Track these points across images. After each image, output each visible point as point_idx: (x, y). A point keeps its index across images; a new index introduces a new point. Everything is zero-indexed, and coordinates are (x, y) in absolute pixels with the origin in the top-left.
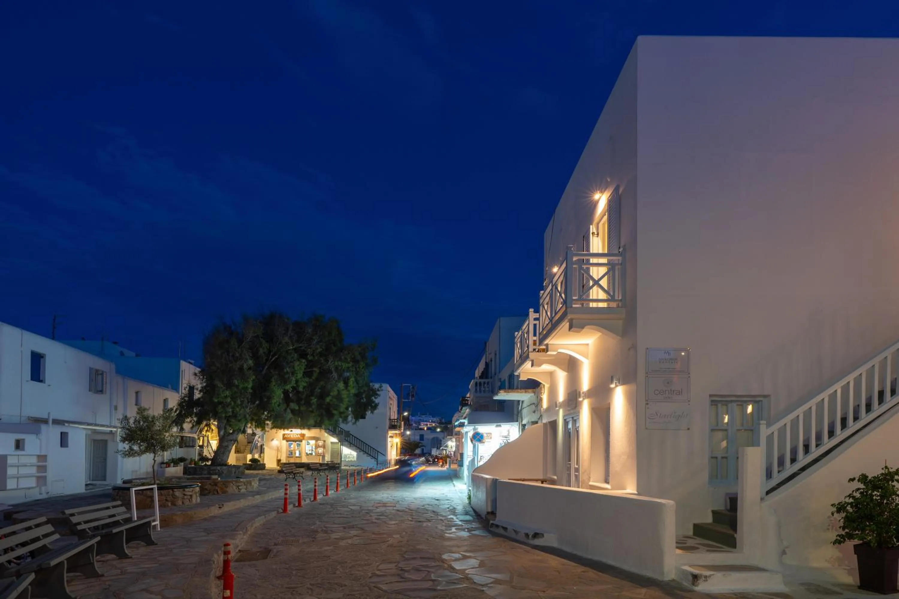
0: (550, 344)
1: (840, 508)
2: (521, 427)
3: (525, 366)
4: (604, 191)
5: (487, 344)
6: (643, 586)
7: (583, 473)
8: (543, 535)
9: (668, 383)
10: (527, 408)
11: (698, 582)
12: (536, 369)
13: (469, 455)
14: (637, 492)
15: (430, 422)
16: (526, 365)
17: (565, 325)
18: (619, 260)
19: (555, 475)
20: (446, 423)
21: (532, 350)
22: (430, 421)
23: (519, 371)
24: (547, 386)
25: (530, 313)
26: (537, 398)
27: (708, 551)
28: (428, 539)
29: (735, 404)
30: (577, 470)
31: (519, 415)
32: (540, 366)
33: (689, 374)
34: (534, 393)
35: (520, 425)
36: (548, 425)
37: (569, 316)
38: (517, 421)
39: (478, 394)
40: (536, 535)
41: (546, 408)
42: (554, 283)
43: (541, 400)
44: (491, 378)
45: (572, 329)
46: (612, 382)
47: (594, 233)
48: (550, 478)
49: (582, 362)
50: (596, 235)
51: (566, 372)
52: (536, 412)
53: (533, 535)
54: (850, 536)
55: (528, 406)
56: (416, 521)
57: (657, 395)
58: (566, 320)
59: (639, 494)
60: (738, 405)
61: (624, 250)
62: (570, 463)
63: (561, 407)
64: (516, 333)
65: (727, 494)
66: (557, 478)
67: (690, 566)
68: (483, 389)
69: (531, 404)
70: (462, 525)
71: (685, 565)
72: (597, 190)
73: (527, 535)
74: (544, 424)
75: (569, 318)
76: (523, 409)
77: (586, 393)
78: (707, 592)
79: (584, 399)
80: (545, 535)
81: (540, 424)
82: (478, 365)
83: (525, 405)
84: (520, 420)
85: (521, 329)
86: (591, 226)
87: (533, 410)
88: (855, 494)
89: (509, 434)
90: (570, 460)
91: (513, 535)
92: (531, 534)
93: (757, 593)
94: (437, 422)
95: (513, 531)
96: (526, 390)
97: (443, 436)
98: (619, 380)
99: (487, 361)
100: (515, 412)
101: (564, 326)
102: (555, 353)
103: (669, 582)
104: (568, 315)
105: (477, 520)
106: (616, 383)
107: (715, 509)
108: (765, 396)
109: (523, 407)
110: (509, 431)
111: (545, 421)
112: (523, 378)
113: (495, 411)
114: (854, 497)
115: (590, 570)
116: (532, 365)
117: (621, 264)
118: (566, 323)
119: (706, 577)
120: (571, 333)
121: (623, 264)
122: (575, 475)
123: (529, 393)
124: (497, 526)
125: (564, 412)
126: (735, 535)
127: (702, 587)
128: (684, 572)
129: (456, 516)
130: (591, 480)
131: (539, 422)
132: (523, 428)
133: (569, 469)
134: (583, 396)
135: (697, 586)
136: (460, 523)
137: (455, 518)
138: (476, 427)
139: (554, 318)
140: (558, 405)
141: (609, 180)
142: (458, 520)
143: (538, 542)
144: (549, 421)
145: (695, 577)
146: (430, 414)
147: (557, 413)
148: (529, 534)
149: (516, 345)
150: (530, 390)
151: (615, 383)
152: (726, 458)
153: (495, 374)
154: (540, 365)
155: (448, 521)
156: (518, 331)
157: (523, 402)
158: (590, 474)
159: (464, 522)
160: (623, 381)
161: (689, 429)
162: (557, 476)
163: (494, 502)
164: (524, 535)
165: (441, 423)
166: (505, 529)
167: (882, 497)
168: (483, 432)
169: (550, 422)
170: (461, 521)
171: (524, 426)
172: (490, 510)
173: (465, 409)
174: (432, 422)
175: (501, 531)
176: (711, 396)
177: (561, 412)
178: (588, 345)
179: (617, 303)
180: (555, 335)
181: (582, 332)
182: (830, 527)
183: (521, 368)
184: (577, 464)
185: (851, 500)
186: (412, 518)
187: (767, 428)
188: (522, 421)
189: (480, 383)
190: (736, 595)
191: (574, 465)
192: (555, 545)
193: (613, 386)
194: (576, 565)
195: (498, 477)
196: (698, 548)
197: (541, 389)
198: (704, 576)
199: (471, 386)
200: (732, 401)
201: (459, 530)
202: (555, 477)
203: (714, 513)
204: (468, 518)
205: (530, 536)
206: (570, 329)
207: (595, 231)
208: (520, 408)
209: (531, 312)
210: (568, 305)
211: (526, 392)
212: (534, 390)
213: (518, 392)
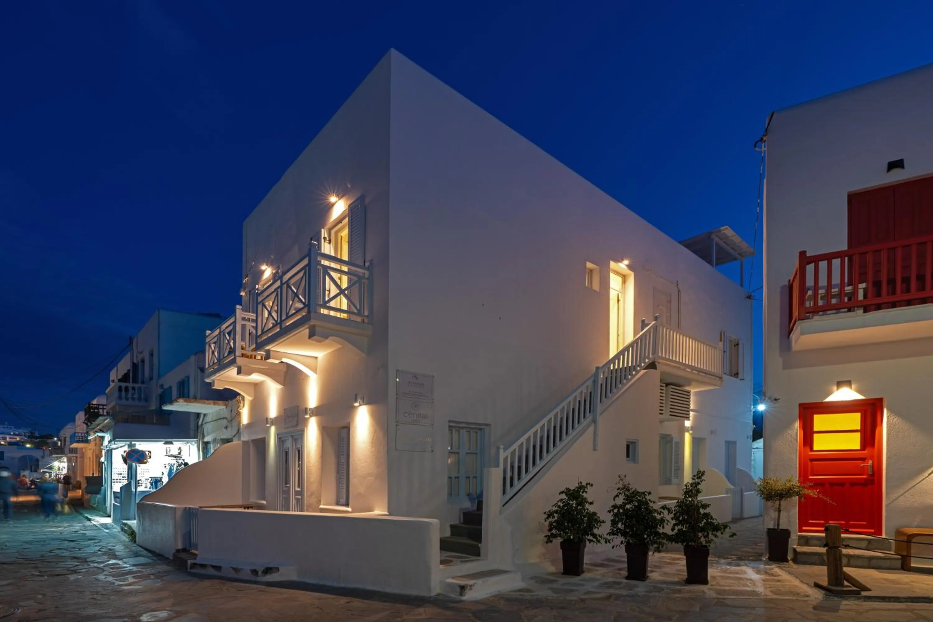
0: (272, 350)
1: (550, 515)
2: (202, 445)
3: (224, 373)
4: (342, 197)
5: (135, 342)
6: (419, 606)
7: (309, 496)
8: (278, 569)
9: (416, 406)
10: (213, 422)
11: (466, 591)
12: (243, 378)
13: (115, 478)
14: (388, 512)
15: (10, 435)
16: (227, 372)
17: (305, 331)
18: (364, 274)
19: (264, 499)
20: (41, 437)
21: (240, 355)
22: (12, 433)
23: (213, 378)
24: (248, 399)
25: (238, 311)
26: (231, 411)
27: (462, 562)
28: (94, 599)
29: (465, 431)
30: (300, 493)
31: (199, 431)
32: (250, 375)
33: (433, 399)
34: (227, 405)
35: (200, 442)
36: (251, 446)
37: (312, 322)
38: (195, 437)
39: (124, 402)
40: (268, 571)
41: (247, 424)
42: (284, 281)
43: (239, 414)
44: (143, 382)
45: (315, 337)
46: (356, 401)
47: (326, 238)
48: (256, 503)
49: (307, 376)
50: (328, 242)
51: (281, 384)
52: (229, 429)
53: (263, 570)
54: (555, 536)
55: (214, 421)
56: (49, 576)
57: (406, 416)
58: (307, 326)
59: (390, 515)
60: (467, 431)
61: (371, 264)
62: (288, 485)
63: (272, 424)
64: (208, 332)
65: (461, 509)
66: (267, 503)
67: (453, 578)
68: (130, 395)
69: (220, 419)
70: (140, 572)
71: (448, 578)
72: (334, 192)
73: (255, 572)
74: (243, 442)
75: (312, 323)
76: (205, 423)
77: (313, 410)
78: (474, 599)
79: (311, 416)
80: (280, 569)
81: (235, 442)
82: (116, 365)
83: (209, 419)
84: (200, 436)
85: (220, 328)
86: (322, 230)
87: (225, 426)
88: (559, 504)
89: (180, 453)
90: (287, 482)
91: (233, 574)
92: (260, 570)
93: (509, 592)
94: (25, 436)
95: (231, 569)
96: (216, 401)
97: (42, 454)
98: (363, 399)
99: (135, 361)
100: (192, 426)
101: (300, 332)
102: (277, 362)
103: (436, 596)
104: (312, 320)
105: (159, 562)
106: (360, 402)
107: (452, 523)
108: (487, 425)
109: (204, 423)
110: (180, 449)
111: (245, 437)
112: (218, 386)
113: (153, 424)
114: (559, 507)
115: (354, 599)
116: (239, 372)
117: (368, 279)
118: (305, 329)
119: (471, 586)
120: (310, 341)
121: (371, 279)
122: (296, 499)
123: (219, 405)
124: (203, 566)
125: (277, 429)
126: (480, 545)
127: (469, 596)
128: (450, 585)
129: (121, 559)
130: (322, 503)
131: (234, 440)
132: (204, 446)
133: (287, 492)
134: (310, 414)
135: (464, 595)
136: (135, 569)
137: (120, 562)
138: (133, 443)
139: (285, 322)
140: (269, 421)
141: (349, 186)
142: (128, 566)
143: (270, 578)
144: (252, 439)
145: (463, 588)
146: (9, 424)
147: (268, 430)
148: (258, 570)
149: (207, 347)
150: (221, 402)
151: (358, 402)
152: (458, 478)
153: (151, 379)
154: (249, 373)
155: (112, 568)
156: (212, 329)
157: (205, 415)
158: (320, 496)
159: (143, 567)
160: (368, 402)
161: (432, 451)
162: (266, 501)
163: (187, 536)
164: (249, 572)
165: (31, 437)
166: (218, 568)
167: (578, 504)
168: (144, 450)
169: (254, 441)
170: (134, 565)
171: (206, 444)
172: (180, 547)
173: (102, 420)
174: (14, 434)
175: (212, 572)
176: (450, 421)
177: (273, 429)
178: (316, 358)
179: (363, 318)
180: (282, 342)
181: (323, 343)
182: (540, 530)
183: (218, 375)
184: (299, 486)
185: (557, 508)
186: (40, 572)
187: (504, 452)
188: (203, 437)
189: (127, 389)
190: (496, 597)
191: (294, 487)
192: (294, 577)
193: (356, 404)
194: (334, 596)
195: (192, 505)
196: (451, 561)
197: (239, 402)
198: (469, 585)
199: (109, 391)
200: (463, 428)
201: (141, 578)
202: (264, 502)
203: (452, 527)
204: (142, 560)
205: (260, 573)
206: (310, 337)
207: (326, 236)
208: (200, 423)
209: (239, 309)
210: (312, 310)
211: (214, 404)
212: (227, 402)
213: (204, 403)
